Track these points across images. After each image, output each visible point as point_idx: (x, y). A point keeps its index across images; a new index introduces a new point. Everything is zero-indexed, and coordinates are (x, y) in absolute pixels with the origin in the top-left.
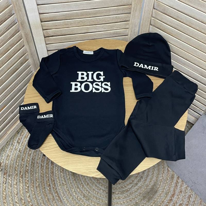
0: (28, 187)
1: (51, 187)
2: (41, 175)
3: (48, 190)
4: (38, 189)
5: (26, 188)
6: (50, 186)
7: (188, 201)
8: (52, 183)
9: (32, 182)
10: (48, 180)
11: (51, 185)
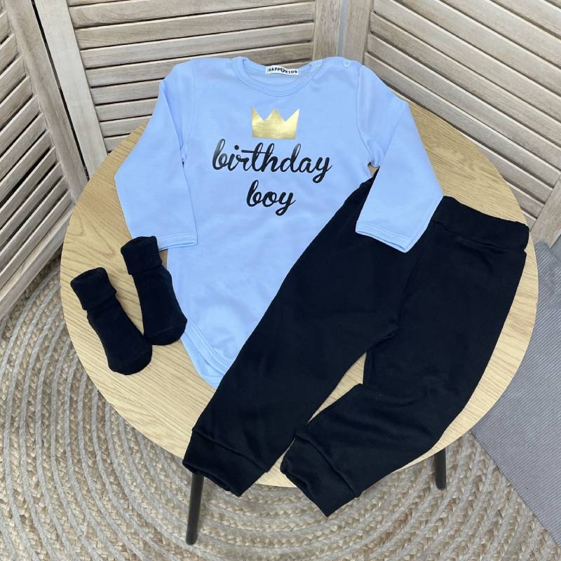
0: (35, 459)
1: (97, 459)
2: (70, 427)
3: (89, 466)
4: (61, 464)
5: (30, 461)
6: (95, 457)
7: (473, 491)
8: (100, 448)
9: (46, 445)
10: (91, 439)
11: (99, 453)
